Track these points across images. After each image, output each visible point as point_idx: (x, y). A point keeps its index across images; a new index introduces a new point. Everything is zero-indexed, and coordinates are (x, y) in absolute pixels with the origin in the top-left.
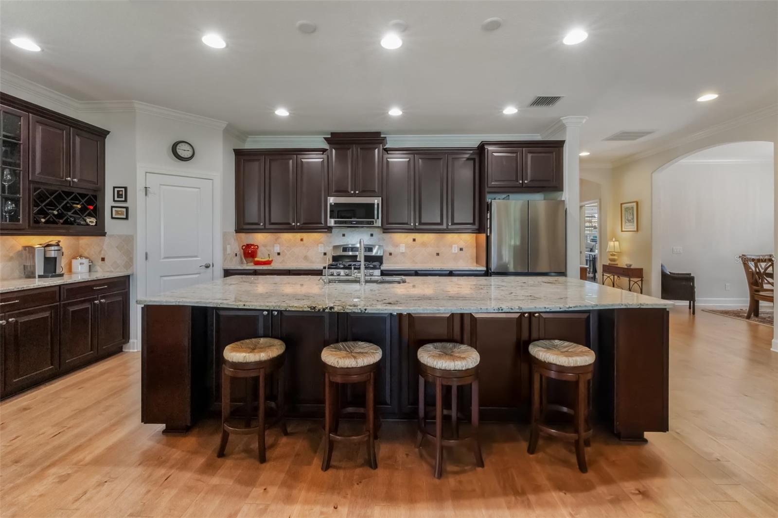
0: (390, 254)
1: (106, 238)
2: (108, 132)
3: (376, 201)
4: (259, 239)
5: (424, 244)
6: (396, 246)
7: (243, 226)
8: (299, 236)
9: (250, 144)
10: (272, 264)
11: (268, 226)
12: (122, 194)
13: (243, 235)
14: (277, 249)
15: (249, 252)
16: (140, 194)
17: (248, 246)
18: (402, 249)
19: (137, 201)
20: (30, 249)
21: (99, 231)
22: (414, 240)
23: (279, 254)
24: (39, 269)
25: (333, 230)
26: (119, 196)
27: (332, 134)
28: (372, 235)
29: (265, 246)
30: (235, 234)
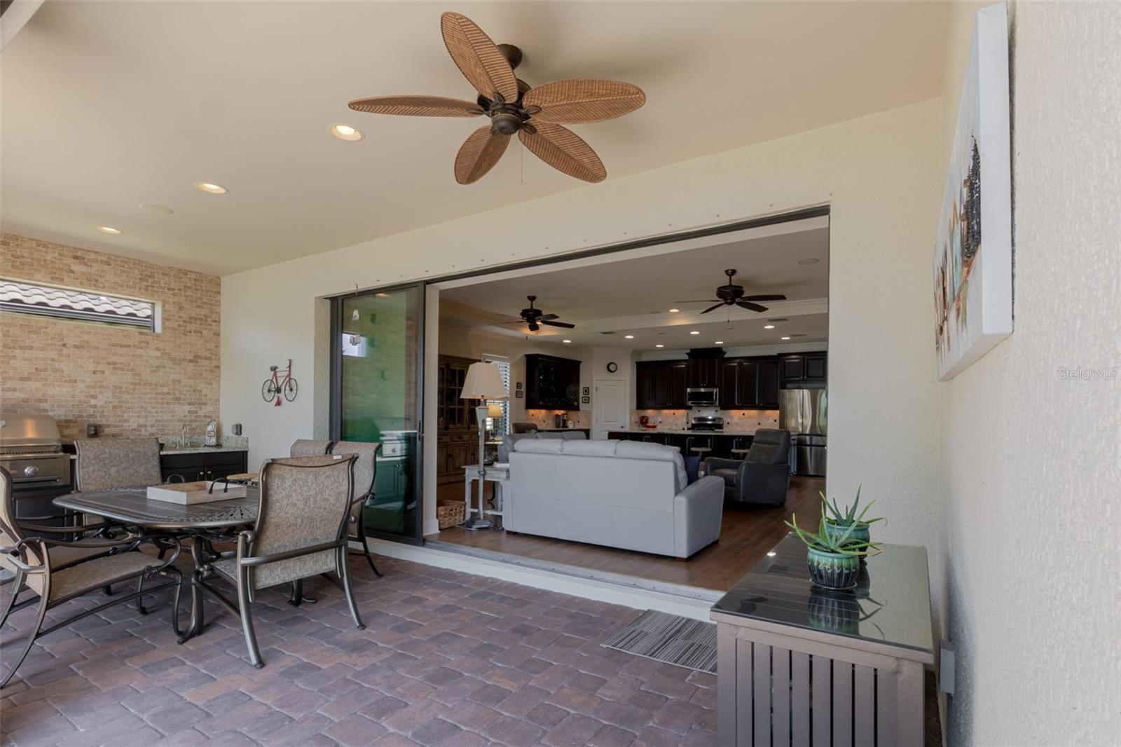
0: (728, 423)
1: (580, 412)
2: (580, 362)
3: (715, 390)
4: (650, 413)
5: (750, 417)
6: (732, 418)
7: (641, 405)
8: (672, 411)
9: (645, 358)
10: (658, 428)
11: (654, 405)
12: (587, 391)
13: (640, 411)
14: (660, 419)
15: (644, 421)
16: (594, 391)
17: (643, 417)
18: (736, 420)
19: (594, 394)
20: (557, 416)
21: (577, 409)
22: (744, 414)
23: (661, 422)
24: (561, 425)
25: (693, 408)
26: (586, 392)
27: (691, 350)
28: (717, 411)
29: (653, 417)
30: (636, 410)
